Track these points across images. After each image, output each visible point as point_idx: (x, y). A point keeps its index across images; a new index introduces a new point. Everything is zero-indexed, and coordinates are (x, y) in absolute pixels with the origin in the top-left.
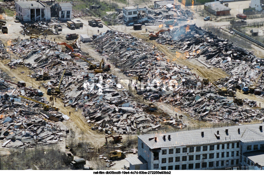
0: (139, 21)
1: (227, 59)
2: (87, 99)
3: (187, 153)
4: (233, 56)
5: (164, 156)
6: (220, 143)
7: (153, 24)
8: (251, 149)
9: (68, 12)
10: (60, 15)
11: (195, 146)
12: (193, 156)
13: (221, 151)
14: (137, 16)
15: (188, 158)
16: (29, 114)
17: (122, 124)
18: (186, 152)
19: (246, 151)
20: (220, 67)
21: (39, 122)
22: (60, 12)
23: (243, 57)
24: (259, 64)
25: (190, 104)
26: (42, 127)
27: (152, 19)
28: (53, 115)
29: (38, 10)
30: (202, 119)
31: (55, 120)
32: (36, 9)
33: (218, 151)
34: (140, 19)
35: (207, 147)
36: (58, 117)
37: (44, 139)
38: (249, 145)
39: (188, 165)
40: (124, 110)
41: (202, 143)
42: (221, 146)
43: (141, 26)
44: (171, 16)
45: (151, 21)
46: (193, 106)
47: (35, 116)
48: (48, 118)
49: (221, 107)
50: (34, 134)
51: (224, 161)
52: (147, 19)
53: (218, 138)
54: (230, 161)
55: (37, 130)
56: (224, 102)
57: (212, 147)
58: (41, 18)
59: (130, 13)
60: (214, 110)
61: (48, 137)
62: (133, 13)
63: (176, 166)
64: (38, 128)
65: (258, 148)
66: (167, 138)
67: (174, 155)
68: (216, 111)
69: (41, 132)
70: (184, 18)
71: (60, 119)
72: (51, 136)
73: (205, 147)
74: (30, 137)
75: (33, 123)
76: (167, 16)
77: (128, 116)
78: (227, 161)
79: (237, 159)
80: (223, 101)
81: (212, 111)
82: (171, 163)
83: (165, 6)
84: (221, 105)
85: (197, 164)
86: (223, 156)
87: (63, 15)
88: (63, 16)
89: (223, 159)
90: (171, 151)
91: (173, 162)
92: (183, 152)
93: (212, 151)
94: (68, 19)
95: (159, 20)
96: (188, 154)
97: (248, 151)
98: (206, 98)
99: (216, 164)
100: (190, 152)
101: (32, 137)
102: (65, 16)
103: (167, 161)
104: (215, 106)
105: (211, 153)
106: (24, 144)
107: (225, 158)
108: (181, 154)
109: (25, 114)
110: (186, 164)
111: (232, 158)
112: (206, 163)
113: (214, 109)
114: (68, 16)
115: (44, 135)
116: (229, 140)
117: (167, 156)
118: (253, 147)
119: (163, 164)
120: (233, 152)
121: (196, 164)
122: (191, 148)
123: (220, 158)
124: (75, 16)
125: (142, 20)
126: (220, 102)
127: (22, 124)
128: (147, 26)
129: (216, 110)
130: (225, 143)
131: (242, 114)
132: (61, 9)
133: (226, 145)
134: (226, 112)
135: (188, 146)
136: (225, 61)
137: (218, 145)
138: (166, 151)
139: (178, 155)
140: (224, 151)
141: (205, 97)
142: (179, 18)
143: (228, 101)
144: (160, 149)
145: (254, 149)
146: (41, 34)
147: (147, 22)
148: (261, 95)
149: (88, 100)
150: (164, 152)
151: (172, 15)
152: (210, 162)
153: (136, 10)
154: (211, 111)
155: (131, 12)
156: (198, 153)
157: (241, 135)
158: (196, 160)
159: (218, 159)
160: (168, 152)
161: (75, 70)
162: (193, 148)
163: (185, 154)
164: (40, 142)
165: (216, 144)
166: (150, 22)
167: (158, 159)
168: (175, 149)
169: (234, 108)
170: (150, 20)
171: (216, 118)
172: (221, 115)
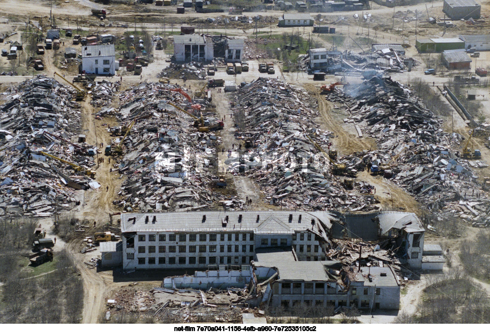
0: (329, 69)
1: (390, 127)
2: (142, 163)
3: (175, 242)
4: (401, 123)
5: (142, 244)
6: (226, 232)
7: (347, 74)
8: (267, 244)
9: (238, 52)
10: (227, 55)
11: (187, 233)
12: (185, 247)
13: (226, 242)
14: (326, 61)
15: (177, 249)
16: (39, 177)
17: (153, 200)
18: (175, 240)
19: (260, 246)
20: (376, 137)
21: (40, 188)
22: (227, 51)
23: (415, 126)
24: (419, 136)
25: (275, 181)
26: (39, 194)
27: (348, 67)
28: (73, 181)
29: (195, 47)
30: (274, 202)
31: (77, 188)
32: (200, 46)
33: (222, 243)
34: (331, 66)
35: (205, 236)
36: (82, 184)
37: (35, 209)
38: (265, 238)
39: (178, 259)
40: (164, 181)
41: (198, 230)
42: (226, 236)
43: (324, 75)
44: (378, 65)
45: (346, 70)
46: (279, 184)
47: (47, 180)
48: (65, 183)
49: (308, 189)
50: (26, 202)
51: (232, 258)
52: (341, 67)
53: (224, 225)
54: (240, 258)
55: (31, 197)
56: (313, 183)
57: (213, 236)
58: (199, 58)
59: (316, 57)
60: (296, 192)
61: (43, 207)
62: (320, 57)
63: (159, 258)
64: (33, 195)
65: (278, 243)
66: (151, 219)
67: (157, 244)
68: (299, 194)
69: (36, 201)
70: (397, 68)
71: (83, 187)
72: (46, 207)
73: (203, 236)
74: (18, 206)
75: (32, 188)
76: (372, 64)
77: (166, 189)
78: (236, 257)
79: (250, 255)
80: (313, 181)
81: (294, 193)
82: (152, 253)
83: (381, 51)
84: (308, 185)
85: (192, 257)
86: (229, 250)
87: (230, 55)
88: (230, 57)
89: (230, 254)
90: (152, 237)
91: (155, 252)
92: (170, 240)
93: (213, 242)
94: (238, 60)
95: (358, 70)
96: (177, 243)
97: (263, 246)
98: (299, 175)
99: (219, 260)
100: (181, 240)
101: (22, 206)
102: (234, 56)
103: (147, 250)
104: (300, 187)
105: (212, 244)
106: (5, 213)
107: (233, 253)
108: (167, 243)
109: (32, 176)
110: (175, 256)
111: (243, 254)
112: (205, 258)
113: (297, 190)
114: (238, 57)
115: (37, 205)
116: (238, 229)
117: (147, 244)
118: (269, 241)
119: (141, 254)
120: (244, 246)
121: (190, 258)
122: (182, 235)
123: (226, 253)
124: (250, 58)
125: (333, 67)
126: (309, 182)
127: (18, 189)
128: (336, 76)
129: (299, 191)
130: (233, 232)
131: (330, 200)
132: (228, 47)
133: (233, 236)
134: (311, 195)
135: (176, 233)
136: (387, 129)
137: (222, 234)
138: (145, 237)
139: (163, 244)
140: (231, 244)
141: (298, 173)
142: (390, 68)
143: (321, 182)
144: (135, 233)
145: (272, 244)
146: (181, 77)
147: (340, 70)
148: (391, 179)
149: (142, 165)
150: (142, 238)
151: (381, 63)
152: (210, 257)
153: (325, 54)
154: (292, 192)
155: (318, 56)
156: (193, 244)
157: (259, 224)
158: (190, 252)
159: (222, 254)
160: (147, 238)
161: (165, 126)
162: (185, 236)
163: (172, 243)
164: (28, 214)
165: (219, 233)
166: (343, 71)
167: (133, 246)
168: (158, 236)
169: (324, 191)
170: (344, 68)
171: (294, 202)
172: (301, 199)
